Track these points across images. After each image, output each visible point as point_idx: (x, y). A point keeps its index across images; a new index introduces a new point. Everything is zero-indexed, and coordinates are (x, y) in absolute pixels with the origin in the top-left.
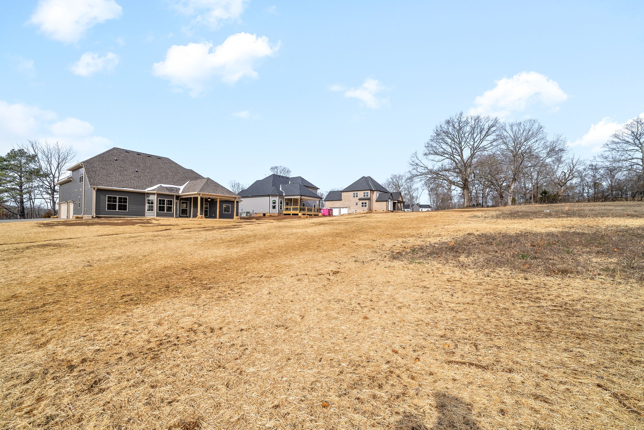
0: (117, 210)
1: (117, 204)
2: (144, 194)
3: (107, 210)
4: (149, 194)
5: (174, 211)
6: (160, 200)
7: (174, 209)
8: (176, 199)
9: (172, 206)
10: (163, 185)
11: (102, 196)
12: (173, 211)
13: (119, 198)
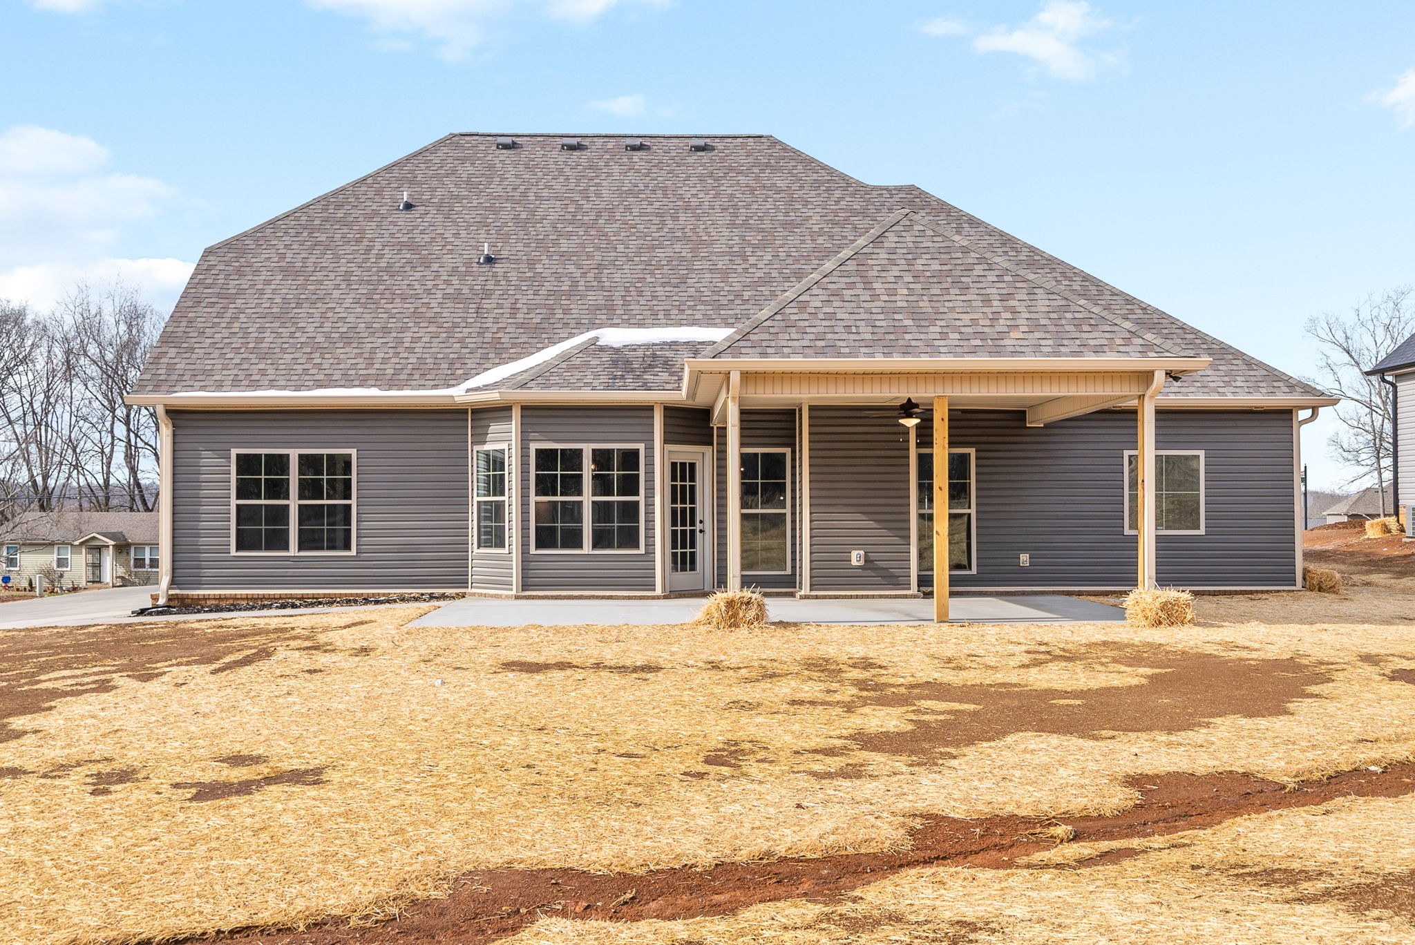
0: (293, 550)
1: (293, 503)
2: (453, 415)
3: (233, 553)
4: (485, 414)
5: (650, 537)
6: (546, 458)
7: (650, 521)
8: (666, 441)
9: (641, 499)
10: (614, 336)
11: (208, 460)
12: (650, 545)
13: (308, 463)
